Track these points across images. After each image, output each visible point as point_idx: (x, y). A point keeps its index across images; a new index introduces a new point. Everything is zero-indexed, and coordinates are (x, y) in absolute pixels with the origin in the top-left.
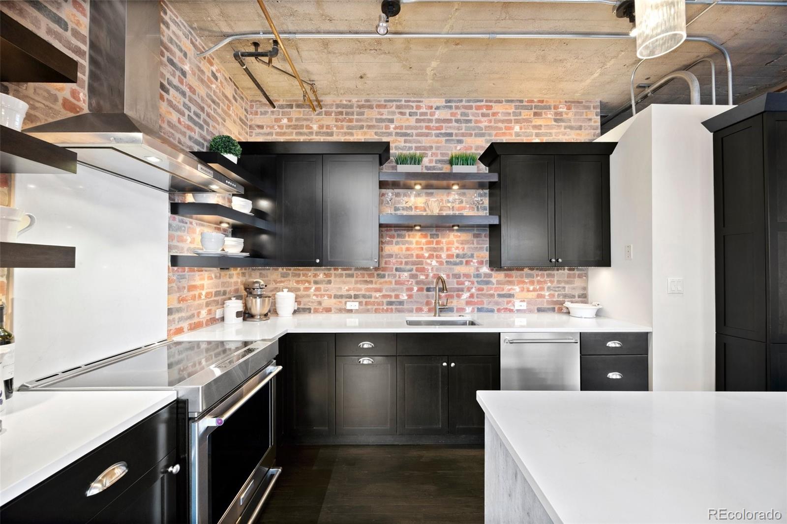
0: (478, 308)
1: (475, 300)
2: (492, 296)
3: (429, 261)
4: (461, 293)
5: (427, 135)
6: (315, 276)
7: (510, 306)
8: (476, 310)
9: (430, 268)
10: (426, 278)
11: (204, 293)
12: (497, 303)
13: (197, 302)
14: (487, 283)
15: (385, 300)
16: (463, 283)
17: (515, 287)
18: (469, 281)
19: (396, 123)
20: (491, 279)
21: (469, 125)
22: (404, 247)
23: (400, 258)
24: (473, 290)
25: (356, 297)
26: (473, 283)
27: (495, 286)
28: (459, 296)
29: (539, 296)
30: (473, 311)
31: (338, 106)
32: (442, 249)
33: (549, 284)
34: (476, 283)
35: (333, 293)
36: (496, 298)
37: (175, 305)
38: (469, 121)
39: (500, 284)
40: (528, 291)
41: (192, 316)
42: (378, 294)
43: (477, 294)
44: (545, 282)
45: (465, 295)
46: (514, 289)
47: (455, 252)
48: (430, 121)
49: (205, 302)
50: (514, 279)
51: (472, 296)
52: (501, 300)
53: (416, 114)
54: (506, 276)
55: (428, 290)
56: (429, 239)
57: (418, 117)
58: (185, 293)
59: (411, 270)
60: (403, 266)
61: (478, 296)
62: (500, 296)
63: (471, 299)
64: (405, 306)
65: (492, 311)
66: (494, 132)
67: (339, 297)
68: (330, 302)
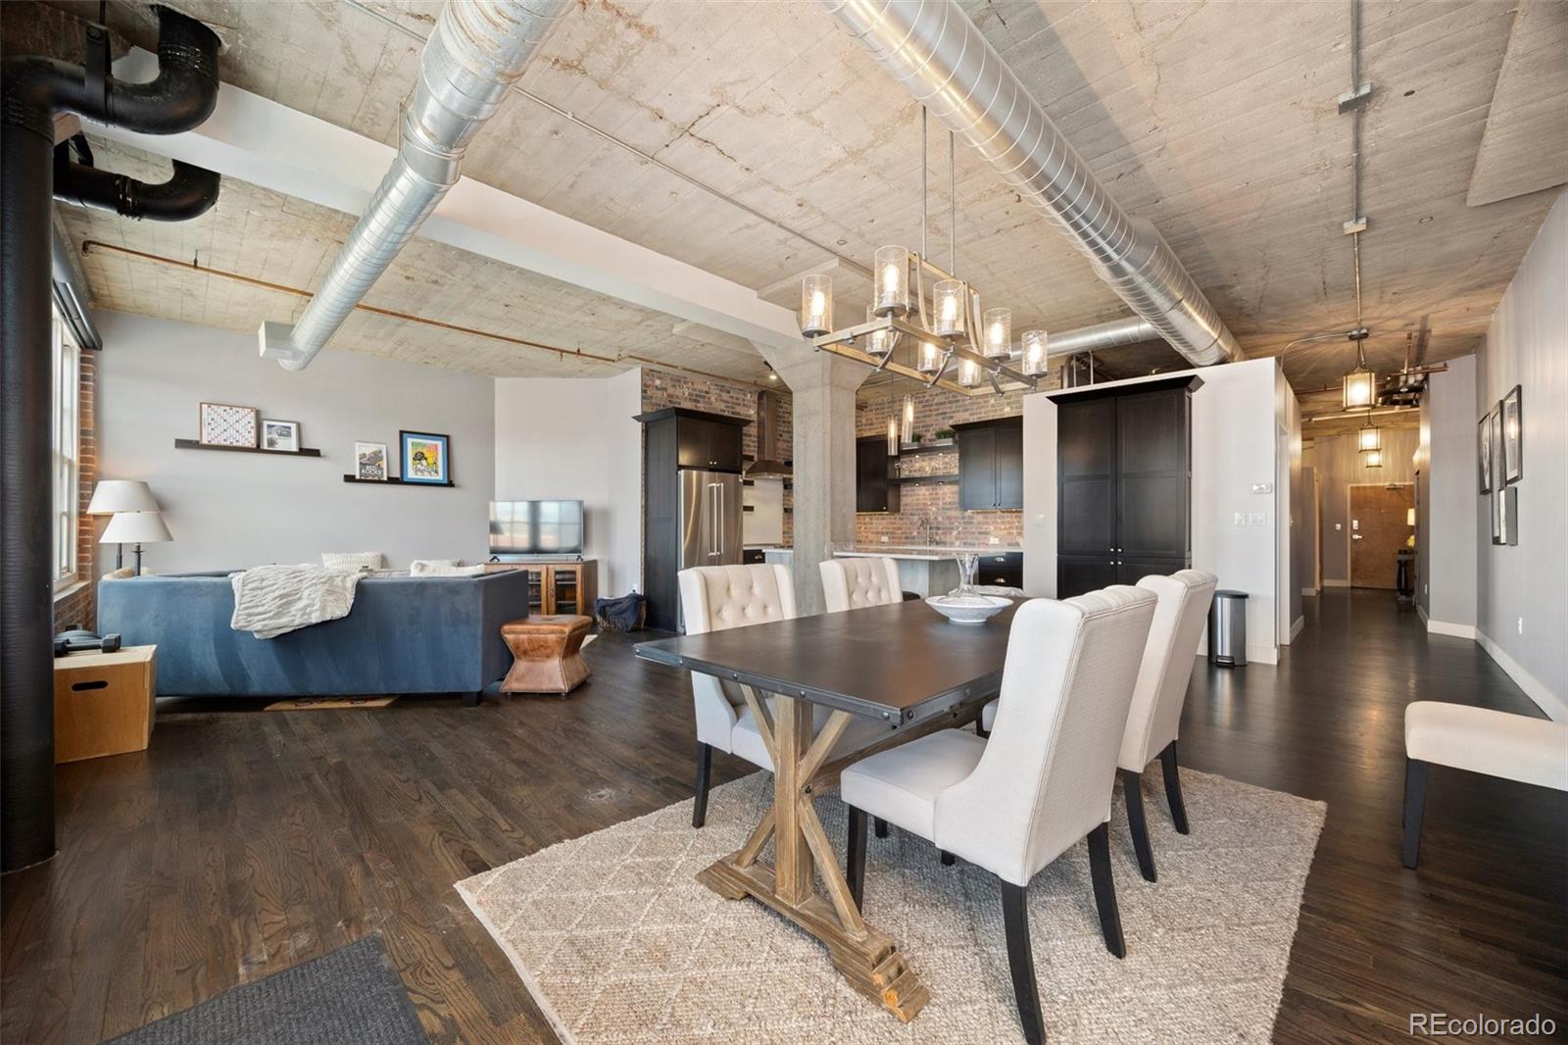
1: (962, 536)
2: (974, 533)
4: (952, 531)
5: (929, 416)
9: (931, 513)
14: (971, 523)
15: (904, 536)
16: (953, 523)
17: (990, 527)
18: (958, 522)
20: (973, 520)
22: (915, 498)
23: (914, 506)
24: (960, 529)
25: (886, 533)
26: (960, 523)
27: (976, 525)
28: (951, 533)
29: (1009, 534)
30: (960, 544)
31: (876, 405)
32: (939, 498)
33: (1017, 524)
34: (962, 523)
35: (874, 530)
36: (977, 535)
38: (958, 401)
39: (979, 524)
40: (1000, 529)
42: (899, 532)
44: (1014, 522)
45: (955, 533)
47: (947, 500)
48: (932, 405)
50: (989, 520)
51: (959, 533)
52: (979, 536)
53: (922, 402)
54: (984, 518)
56: (931, 491)
57: (924, 404)
59: (919, 515)
60: (915, 512)
62: (980, 533)
64: (916, 540)
66: (975, 407)
67: (877, 533)
68: (871, 537)
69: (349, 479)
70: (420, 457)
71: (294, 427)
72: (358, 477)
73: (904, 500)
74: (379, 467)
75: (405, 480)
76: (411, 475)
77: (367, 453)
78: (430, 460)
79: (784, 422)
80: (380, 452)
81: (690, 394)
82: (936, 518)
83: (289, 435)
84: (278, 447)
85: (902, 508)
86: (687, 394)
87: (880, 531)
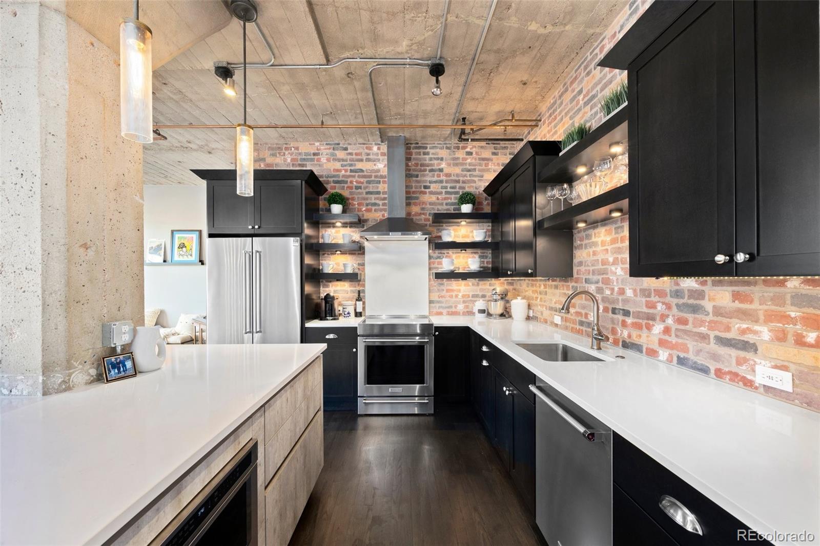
0: (678, 357)
1: (673, 339)
2: (704, 337)
3: (613, 268)
4: (651, 322)
6: (540, 286)
7: (742, 370)
8: (675, 359)
9: (615, 279)
10: (612, 294)
11: (460, 294)
12: (715, 357)
13: (454, 299)
14: (695, 309)
16: (654, 307)
17: (757, 328)
18: (663, 303)
19: (584, 92)
20: (702, 303)
23: (588, 266)
24: (670, 321)
25: (560, 311)
26: (669, 307)
27: (710, 317)
28: (649, 328)
30: (670, 360)
34: (675, 310)
36: (713, 346)
37: (435, 299)
39: (721, 315)
41: (451, 307)
43: (676, 329)
45: (658, 328)
46: (756, 333)
49: (462, 300)
50: (755, 306)
51: (667, 330)
52: (723, 351)
54: (736, 296)
55: (614, 311)
56: (614, 236)
58: (444, 293)
59: (597, 282)
60: (590, 277)
61: (679, 333)
62: (721, 341)
63: (666, 337)
65: (704, 370)
67: (551, 309)
70: (182, 246)
73: (580, 255)
74: (159, 255)
75: (173, 262)
77: (154, 247)
78: (188, 248)
79: (431, 171)
80: (161, 245)
82: (622, 292)
85: (575, 269)
87: (553, 305)
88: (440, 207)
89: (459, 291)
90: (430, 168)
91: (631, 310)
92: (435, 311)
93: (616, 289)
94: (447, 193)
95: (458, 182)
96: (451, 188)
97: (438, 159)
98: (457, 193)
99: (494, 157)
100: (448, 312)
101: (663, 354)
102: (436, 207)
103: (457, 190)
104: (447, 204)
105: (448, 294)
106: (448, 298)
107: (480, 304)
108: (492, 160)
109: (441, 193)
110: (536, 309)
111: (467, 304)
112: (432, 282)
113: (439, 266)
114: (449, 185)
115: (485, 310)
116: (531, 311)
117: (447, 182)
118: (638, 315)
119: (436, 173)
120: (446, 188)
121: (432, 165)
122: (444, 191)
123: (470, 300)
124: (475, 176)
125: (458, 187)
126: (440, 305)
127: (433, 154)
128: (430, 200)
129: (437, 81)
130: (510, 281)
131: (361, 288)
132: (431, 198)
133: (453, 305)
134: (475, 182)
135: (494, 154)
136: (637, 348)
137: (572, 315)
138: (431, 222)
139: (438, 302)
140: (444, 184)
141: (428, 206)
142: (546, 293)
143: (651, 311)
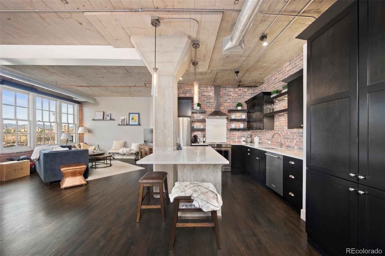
0: (299, 147)
1: (298, 144)
3: (284, 127)
4: (293, 140)
6: (264, 133)
8: (298, 148)
9: (285, 130)
10: (285, 134)
11: (237, 136)
13: (235, 137)
18: (296, 135)
19: (278, 79)
21: (297, 67)
22: (279, 122)
23: (278, 126)
24: (297, 139)
25: (270, 140)
28: (293, 142)
30: (297, 148)
37: (229, 137)
41: (234, 140)
43: (299, 141)
49: (237, 138)
51: (297, 142)
55: (285, 138)
56: (284, 119)
57: (283, 73)
58: (231, 135)
59: (281, 131)
60: (279, 130)
67: (267, 139)
68: (266, 141)
69: (119, 125)
70: (133, 119)
71: (110, 114)
72: (120, 124)
73: (276, 124)
74: (125, 122)
75: (130, 124)
76: (131, 123)
78: (135, 119)
79: (227, 95)
80: (125, 118)
81: (182, 92)
83: (109, 116)
84: (107, 119)
85: (275, 128)
86: (181, 92)
87: (268, 138)
88: (230, 107)
89: (236, 134)
90: (227, 94)
91: (289, 138)
92: (228, 141)
93: (286, 133)
94: (232, 103)
95: (236, 99)
96: (234, 101)
97: (230, 91)
98: (236, 103)
99: (248, 91)
100: (233, 141)
101: (296, 148)
102: (229, 107)
103: (236, 102)
104: (232, 106)
105: (233, 135)
106: (232, 137)
107: (244, 139)
108: (247, 92)
109: (231, 103)
110: (262, 140)
111: (239, 139)
112: (228, 132)
113: (230, 126)
114: (233, 100)
115: (245, 141)
116: (260, 141)
117: (232, 99)
118: (291, 139)
119: (229, 96)
120: (232, 101)
121: (228, 93)
122: (231, 102)
123: (240, 138)
124: (242, 97)
125: (236, 101)
126: (230, 139)
127: (228, 90)
128: (227, 105)
129: (237, 75)
130: (253, 131)
131: (205, 134)
132: (227, 104)
133: (234, 139)
134: (241, 99)
135: (248, 90)
136: (290, 147)
137: (274, 140)
138: (227, 112)
139: (229, 138)
140: (232, 100)
141: (226, 107)
142: (266, 135)
143: (294, 138)
